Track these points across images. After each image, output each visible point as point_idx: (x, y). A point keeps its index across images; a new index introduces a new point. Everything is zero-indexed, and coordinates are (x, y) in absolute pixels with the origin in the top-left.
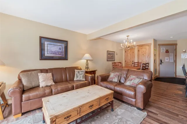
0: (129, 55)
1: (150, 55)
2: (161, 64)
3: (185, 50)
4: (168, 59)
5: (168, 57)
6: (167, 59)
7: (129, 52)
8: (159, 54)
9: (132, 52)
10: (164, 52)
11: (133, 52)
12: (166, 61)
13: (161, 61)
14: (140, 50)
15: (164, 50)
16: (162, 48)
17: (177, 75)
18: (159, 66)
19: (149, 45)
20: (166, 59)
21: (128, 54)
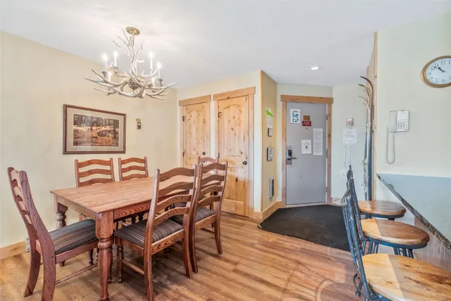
0: (194, 130)
1: (251, 130)
2: (291, 164)
3: (351, 120)
4: (310, 147)
5: (310, 141)
6: (307, 147)
7: (192, 120)
8: (284, 130)
9: (202, 120)
10: (299, 122)
11: (204, 122)
12: (304, 151)
13: (290, 153)
14: (225, 112)
15: (299, 117)
16: (292, 110)
17: (332, 196)
18: (284, 168)
19: (247, 94)
20: (303, 147)
21: (190, 126)
